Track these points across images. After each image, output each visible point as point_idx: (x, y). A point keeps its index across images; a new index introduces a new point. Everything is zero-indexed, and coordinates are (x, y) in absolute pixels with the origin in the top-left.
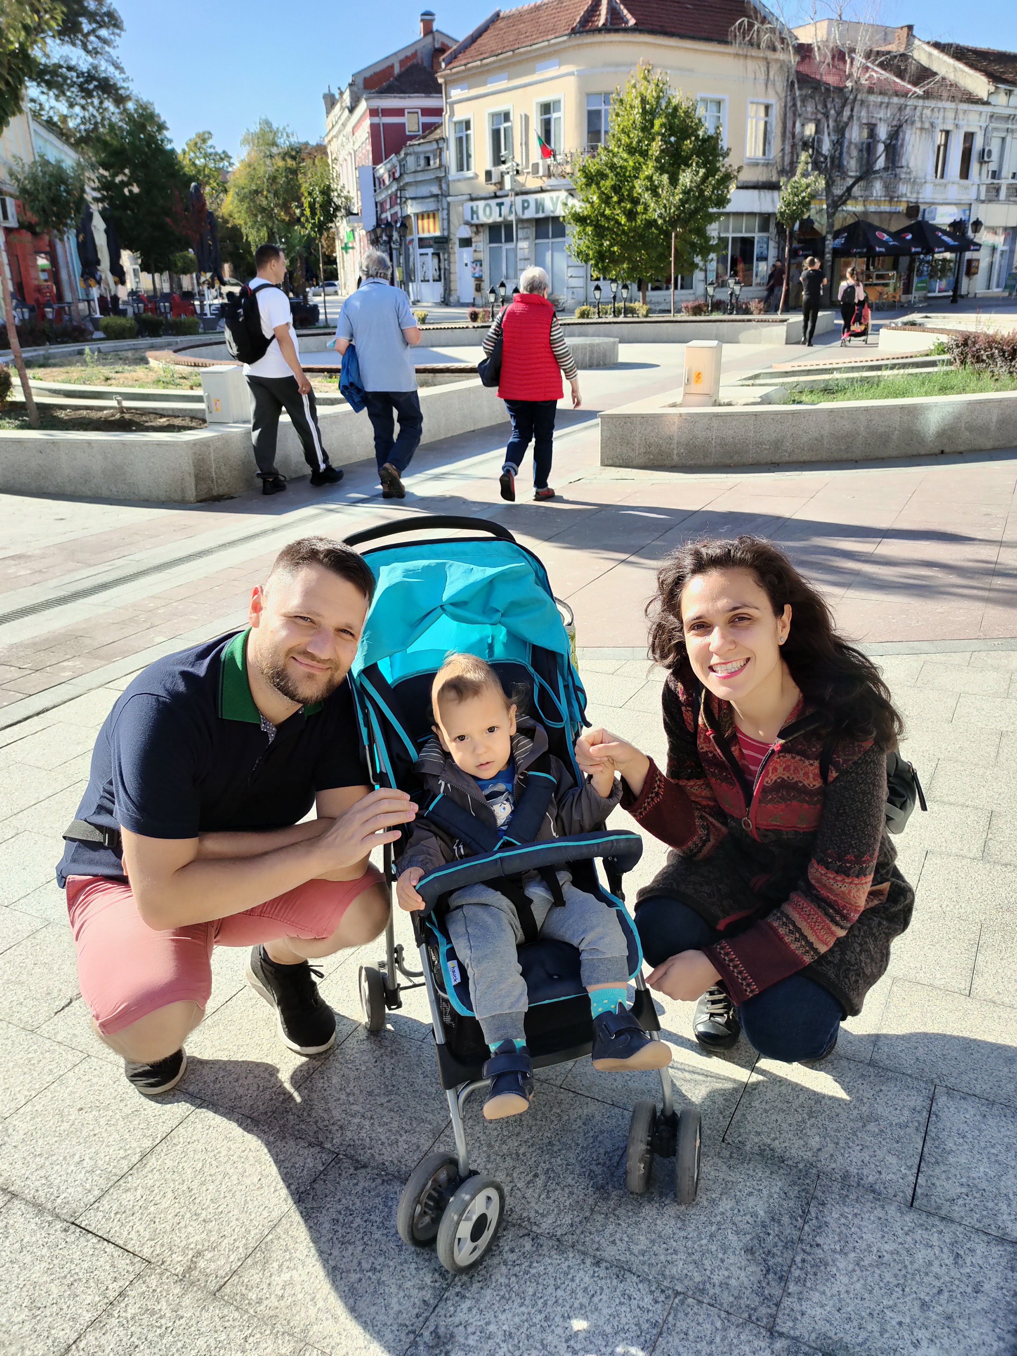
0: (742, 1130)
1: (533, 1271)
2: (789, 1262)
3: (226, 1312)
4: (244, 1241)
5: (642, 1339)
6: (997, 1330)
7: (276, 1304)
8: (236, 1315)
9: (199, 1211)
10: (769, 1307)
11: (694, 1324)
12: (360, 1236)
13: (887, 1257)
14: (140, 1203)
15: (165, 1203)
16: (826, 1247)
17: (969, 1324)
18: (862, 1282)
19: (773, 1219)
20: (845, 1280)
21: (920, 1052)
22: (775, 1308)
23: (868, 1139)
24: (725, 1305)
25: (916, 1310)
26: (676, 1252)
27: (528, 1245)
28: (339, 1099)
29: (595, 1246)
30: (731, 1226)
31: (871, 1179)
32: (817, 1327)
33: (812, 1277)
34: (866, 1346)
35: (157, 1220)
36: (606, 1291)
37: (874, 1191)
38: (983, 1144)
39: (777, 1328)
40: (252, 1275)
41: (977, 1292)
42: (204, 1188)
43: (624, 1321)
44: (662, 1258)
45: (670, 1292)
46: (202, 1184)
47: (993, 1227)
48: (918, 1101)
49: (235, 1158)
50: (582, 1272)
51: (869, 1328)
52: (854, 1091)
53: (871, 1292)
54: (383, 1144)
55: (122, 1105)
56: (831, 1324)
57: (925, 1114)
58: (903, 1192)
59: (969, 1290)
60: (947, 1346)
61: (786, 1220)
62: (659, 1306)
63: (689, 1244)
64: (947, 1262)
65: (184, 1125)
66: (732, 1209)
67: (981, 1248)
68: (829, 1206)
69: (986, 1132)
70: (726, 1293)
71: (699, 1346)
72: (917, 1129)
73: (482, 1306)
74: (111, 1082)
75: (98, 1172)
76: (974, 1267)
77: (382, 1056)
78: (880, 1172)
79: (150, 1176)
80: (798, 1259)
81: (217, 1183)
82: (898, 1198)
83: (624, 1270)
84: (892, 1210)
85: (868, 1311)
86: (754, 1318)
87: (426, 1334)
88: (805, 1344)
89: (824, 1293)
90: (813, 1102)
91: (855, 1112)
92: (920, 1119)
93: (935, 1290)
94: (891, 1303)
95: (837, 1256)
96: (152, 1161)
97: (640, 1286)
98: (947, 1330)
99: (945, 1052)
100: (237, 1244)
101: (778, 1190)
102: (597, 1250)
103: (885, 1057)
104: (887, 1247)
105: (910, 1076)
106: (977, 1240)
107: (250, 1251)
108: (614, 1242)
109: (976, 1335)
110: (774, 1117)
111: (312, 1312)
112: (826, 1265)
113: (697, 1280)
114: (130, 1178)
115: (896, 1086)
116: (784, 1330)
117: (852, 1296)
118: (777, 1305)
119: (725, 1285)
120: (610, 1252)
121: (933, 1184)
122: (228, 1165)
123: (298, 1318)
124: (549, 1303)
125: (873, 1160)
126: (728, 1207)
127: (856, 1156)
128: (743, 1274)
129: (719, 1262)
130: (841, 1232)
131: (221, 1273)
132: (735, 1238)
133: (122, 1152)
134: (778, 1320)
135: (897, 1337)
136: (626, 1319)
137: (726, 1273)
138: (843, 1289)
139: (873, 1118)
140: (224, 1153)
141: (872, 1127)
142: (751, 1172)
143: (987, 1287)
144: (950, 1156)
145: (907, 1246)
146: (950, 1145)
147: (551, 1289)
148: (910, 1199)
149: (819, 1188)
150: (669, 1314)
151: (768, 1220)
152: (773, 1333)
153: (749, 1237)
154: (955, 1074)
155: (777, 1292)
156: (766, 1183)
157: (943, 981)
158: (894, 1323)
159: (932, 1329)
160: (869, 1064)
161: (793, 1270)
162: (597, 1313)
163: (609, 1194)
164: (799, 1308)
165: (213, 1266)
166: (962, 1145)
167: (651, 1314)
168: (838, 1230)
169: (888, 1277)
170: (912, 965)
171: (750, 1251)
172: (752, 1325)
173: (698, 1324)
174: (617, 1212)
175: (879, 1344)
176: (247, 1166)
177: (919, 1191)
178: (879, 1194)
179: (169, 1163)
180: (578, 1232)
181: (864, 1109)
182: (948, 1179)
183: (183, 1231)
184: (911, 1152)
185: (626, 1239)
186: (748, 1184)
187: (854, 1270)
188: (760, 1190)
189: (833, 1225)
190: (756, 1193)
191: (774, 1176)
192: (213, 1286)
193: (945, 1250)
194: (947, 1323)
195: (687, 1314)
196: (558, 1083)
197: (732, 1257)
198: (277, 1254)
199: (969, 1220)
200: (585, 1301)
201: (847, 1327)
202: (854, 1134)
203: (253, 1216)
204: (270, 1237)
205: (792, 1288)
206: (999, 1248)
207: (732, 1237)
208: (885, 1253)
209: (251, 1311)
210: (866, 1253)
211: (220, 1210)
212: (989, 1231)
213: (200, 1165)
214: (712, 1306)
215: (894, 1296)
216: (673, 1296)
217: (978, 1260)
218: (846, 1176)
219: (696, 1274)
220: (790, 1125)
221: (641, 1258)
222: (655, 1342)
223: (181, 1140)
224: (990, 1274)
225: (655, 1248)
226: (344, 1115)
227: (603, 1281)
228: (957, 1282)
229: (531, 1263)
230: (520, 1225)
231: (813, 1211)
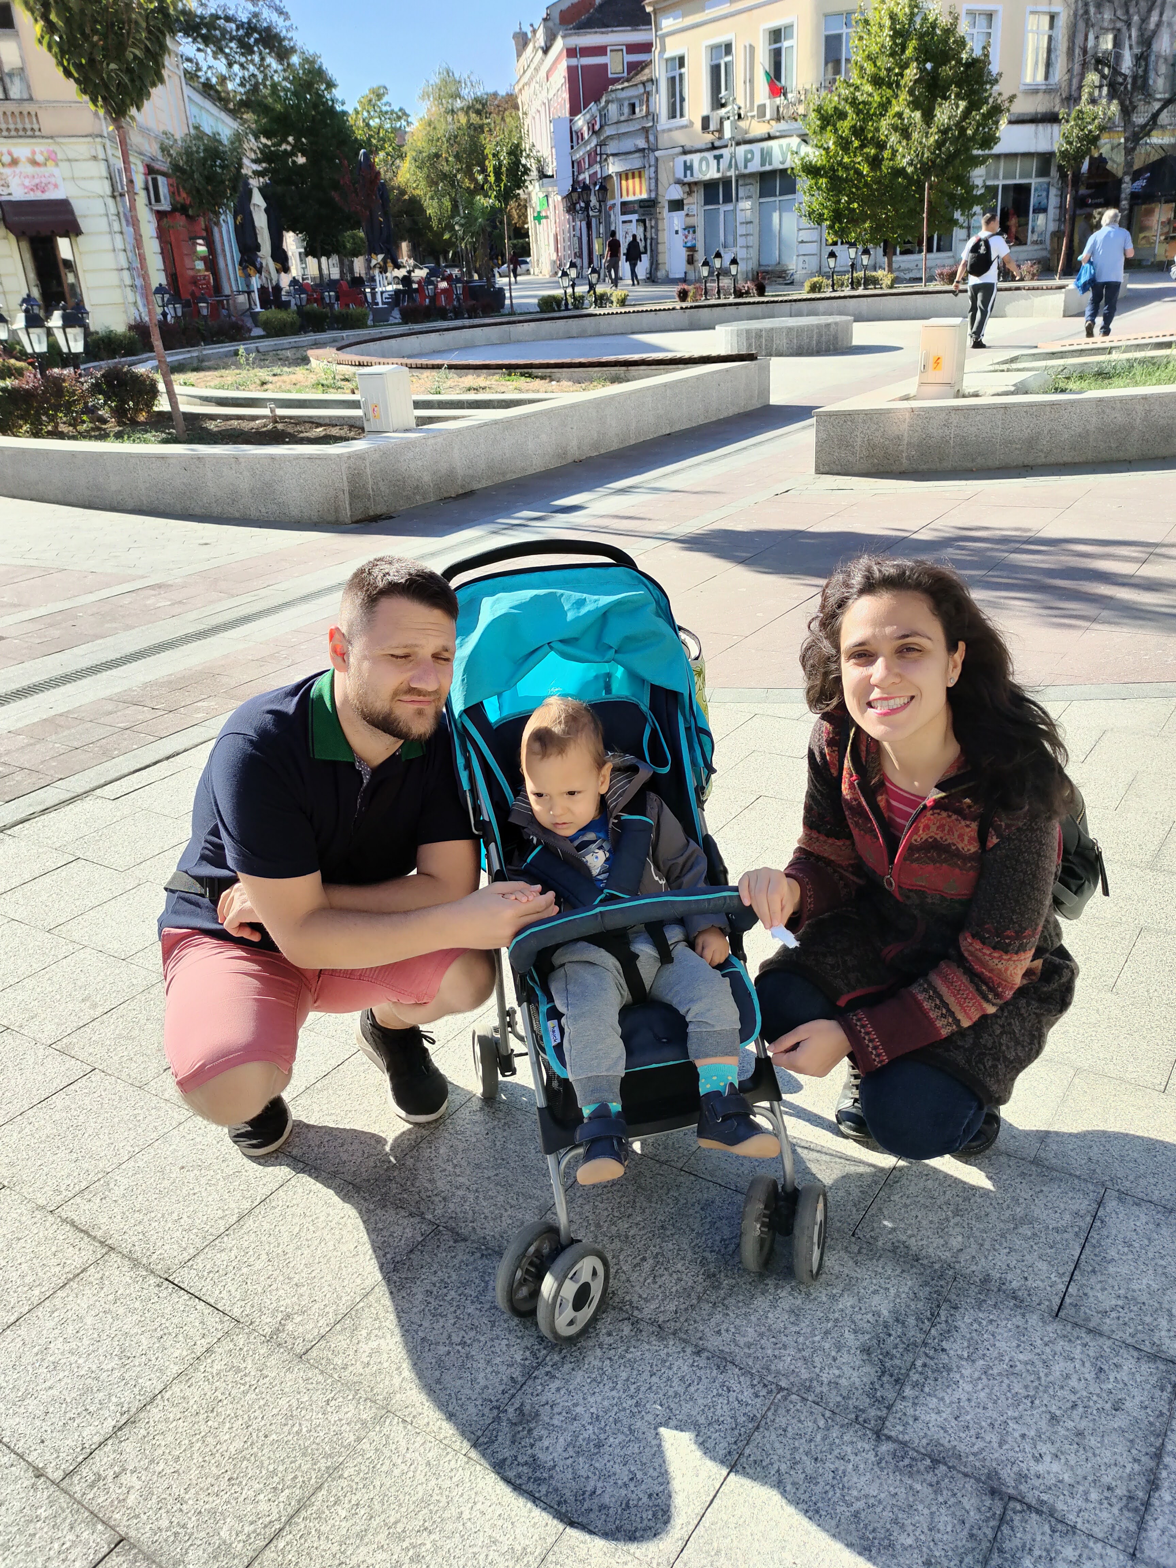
0: (875, 1225)
1: (629, 1356)
2: (908, 1365)
3: (310, 1375)
4: (334, 1307)
5: (736, 1432)
6: (1134, 1451)
7: (361, 1371)
8: (320, 1378)
9: (292, 1275)
10: (879, 1409)
11: (795, 1421)
12: (452, 1309)
13: (1020, 1367)
14: (234, 1264)
15: (258, 1265)
16: (952, 1353)
17: (1102, 1442)
18: (987, 1390)
19: (897, 1320)
20: (969, 1388)
21: (1095, 1152)
22: (885, 1411)
23: (1018, 1242)
24: (831, 1405)
25: (1043, 1424)
26: (785, 1347)
27: (627, 1329)
28: (445, 1170)
29: (699, 1335)
30: (849, 1323)
31: (1015, 1285)
32: (929, 1433)
33: (932, 1383)
34: (981, 1457)
35: (249, 1281)
36: (704, 1380)
37: (1015, 1298)
38: (1150, 1255)
39: (886, 1431)
40: (340, 1341)
41: (1116, 1410)
42: (299, 1252)
43: (719, 1412)
44: (769, 1352)
45: (773, 1387)
46: (298, 1248)
47: (1147, 1343)
48: (1083, 1204)
49: (333, 1224)
50: (681, 1360)
51: (988, 1439)
52: (1011, 1190)
53: (995, 1402)
54: (486, 1218)
55: (225, 1164)
56: (946, 1432)
57: (1089, 1219)
58: (1050, 1300)
59: (1108, 1406)
60: (1072, 1463)
61: (912, 1321)
62: (759, 1400)
63: (801, 1340)
64: (1087, 1376)
65: (284, 1188)
66: (853, 1307)
67: (1129, 1364)
68: (962, 1310)
69: (1157, 1242)
70: (834, 1392)
71: (797, 1444)
72: (1077, 1234)
73: (571, 1387)
74: (215, 1142)
75: (195, 1231)
76: (1118, 1382)
77: (494, 1128)
78: (1026, 1279)
79: (246, 1237)
80: (919, 1363)
81: (313, 1248)
82: (1043, 1307)
83: (726, 1361)
84: (1034, 1319)
85: (989, 1421)
86: (861, 1419)
87: (511, 1410)
88: (913, 1449)
89: (942, 1399)
90: (960, 1200)
91: (1008, 1213)
92: (1082, 1224)
93: (1069, 1405)
94: (1016, 1414)
95: (964, 1363)
96: (249, 1223)
97: (742, 1379)
98: (1076, 1446)
99: (1124, 1153)
100: (327, 1310)
101: (907, 1290)
102: (700, 1339)
103: (1052, 1155)
104: (1021, 1357)
105: (1079, 1177)
106: (1125, 1356)
107: (340, 1317)
108: (719, 1332)
109: (1108, 1454)
110: (914, 1213)
111: (397, 1381)
112: (949, 1370)
113: (803, 1377)
114: (226, 1238)
115: (1059, 1187)
116: (893, 1434)
117: (973, 1404)
118: (889, 1408)
119: (834, 1384)
120: (714, 1342)
121: (1085, 1294)
122: (326, 1232)
123: (382, 1386)
124: (642, 1389)
125: (1019, 1264)
126: (849, 1304)
127: (1001, 1259)
128: (855, 1374)
129: (830, 1361)
130: (972, 1338)
131: (309, 1337)
132: (852, 1336)
133: (220, 1212)
134: (887, 1424)
135: (1017, 1449)
136: (722, 1409)
137: (837, 1372)
138: (964, 1397)
139: (1027, 1220)
140: (322, 1219)
141: (1026, 1230)
142: (880, 1270)
143: (1128, 1404)
144: (1110, 1266)
145: (1044, 1357)
146: (1112, 1253)
147: (646, 1375)
148: (1056, 1308)
149: (953, 1291)
150: (769, 1409)
151: (891, 1321)
152: (879, 1435)
153: (867, 1337)
154: (1131, 1178)
155: (891, 1395)
156: (894, 1282)
157: (1134, 1075)
158: (1016, 1435)
159: (1058, 1445)
160: (1032, 1162)
161: (911, 1374)
162: (691, 1403)
163: (721, 1283)
164: (912, 1413)
165: (301, 1329)
166: (1124, 1254)
167: (749, 1408)
168: (968, 1336)
169: (1017, 1388)
170: (1101, 1056)
171: (866, 1350)
172: (857, 1426)
173: (800, 1421)
174: (726, 1302)
175: (996, 1455)
176: (344, 1233)
177: (1068, 1300)
178: (1022, 1301)
179: (266, 1226)
180: (682, 1319)
181: (1018, 1210)
182: (1104, 1289)
183: (274, 1293)
184: (1066, 1259)
185: (733, 1330)
186: (874, 1281)
187: (980, 1379)
188: (887, 1289)
189: (964, 1330)
190: (882, 1291)
191: (905, 1275)
192: (299, 1349)
193: (1088, 1364)
194: (1076, 1439)
195: (788, 1411)
196: (680, 1165)
197: (846, 1356)
198: (367, 1322)
199: (1121, 1334)
200: (681, 1390)
201: (963, 1435)
202: (1003, 1236)
203: (346, 1282)
204: (361, 1304)
205: (908, 1392)
206: (1151, 1365)
207: (849, 1336)
208: (1018, 1363)
209: (336, 1376)
210: (996, 1362)
211: (313, 1274)
212: (1142, 1347)
213: (297, 1229)
214: (817, 1404)
215: (1020, 1408)
216: (775, 1391)
217: (1123, 1375)
218: (987, 1279)
219: (803, 1371)
220: (931, 1222)
221: (746, 1350)
222: (750, 1437)
223: (280, 1203)
224: (1135, 1392)
225: (763, 1342)
226: (448, 1187)
227: (703, 1371)
228: (1095, 1398)
229: (628, 1347)
230: (621, 1309)
231: (943, 1314)
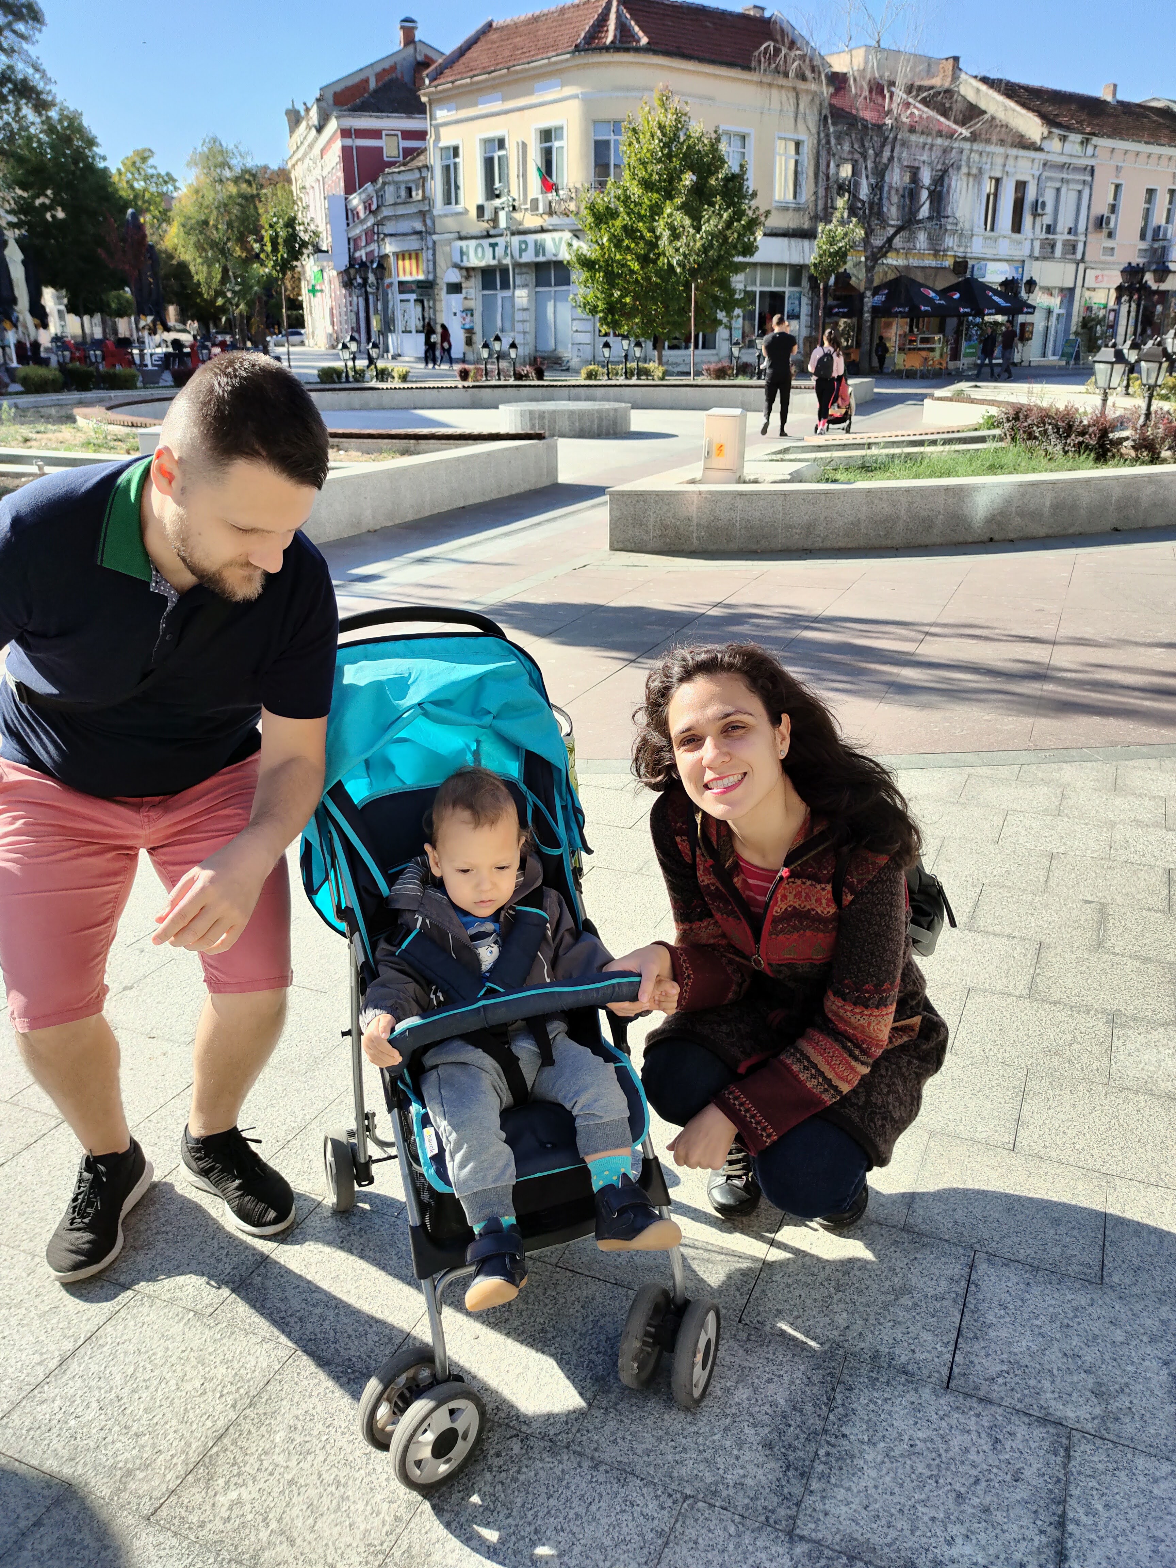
0: (761, 1309)
1: (522, 1477)
2: (811, 1455)
3: (161, 1540)
4: (183, 1457)
5: (646, 1551)
6: (1039, 1523)
7: (222, 1527)
8: (174, 1542)
9: (130, 1423)
10: (789, 1507)
11: (704, 1531)
12: (320, 1445)
13: (920, 1446)
14: (58, 1417)
15: (89, 1415)
16: (852, 1437)
17: (1008, 1517)
18: (892, 1474)
19: (794, 1408)
20: (873, 1473)
21: (959, 1215)
22: (795, 1508)
23: (902, 1314)
24: (739, 1508)
25: (951, 1504)
26: (685, 1450)
27: (516, 1447)
28: (298, 1287)
29: (594, 1445)
30: (747, 1417)
31: (904, 1359)
32: (841, 1528)
33: (837, 1472)
34: (895, 1547)
35: (79, 1436)
36: (606, 1498)
37: (906, 1373)
38: (1026, 1316)
39: (798, 1531)
40: (194, 1495)
41: (1016, 1481)
42: (136, 1396)
43: (625, 1530)
44: (670, 1457)
45: (678, 1495)
46: (134, 1391)
47: (1035, 1407)
48: (956, 1269)
49: (173, 1360)
50: (578, 1477)
51: (899, 1527)
52: (886, 1260)
53: (901, 1486)
54: (349, 1337)
55: (39, 1300)
56: (857, 1524)
57: (963, 1284)
58: (938, 1372)
59: (1008, 1478)
60: (983, 1542)
61: (809, 1408)
62: (665, 1512)
63: (701, 1440)
64: (985, 1448)
65: (113, 1322)
66: (749, 1399)
67: (1021, 1431)
68: (856, 1391)
69: (1029, 1302)
70: (741, 1494)
71: (710, 1556)
72: (955, 1301)
73: (462, 1520)
74: (24, 1275)
75: (8, 1382)
76: (1014, 1451)
77: (349, 1235)
78: (913, 1351)
79: (71, 1383)
80: (822, 1452)
81: (152, 1389)
82: (933, 1379)
83: (626, 1473)
84: (926, 1393)
85: (898, 1507)
86: (771, 1521)
87: (398, 1553)
88: (828, 1547)
89: (849, 1489)
90: (840, 1274)
91: (887, 1284)
92: (957, 1289)
93: (972, 1480)
94: (923, 1497)
95: (866, 1447)
96: (74, 1366)
97: (645, 1490)
98: (984, 1524)
99: (986, 1214)
100: (175, 1460)
101: (800, 1375)
102: (596, 1450)
103: (920, 1220)
104: (920, 1434)
105: (947, 1241)
106: (1017, 1423)
107: (191, 1466)
108: (615, 1442)
109: (1016, 1528)
110: (797, 1293)
111: (264, 1535)
112: (853, 1457)
113: (708, 1481)
114: (46, 1387)
115: (932, 1253)
116: (805, 1533)
117: (880, 1491)
118: (798, 1504)
119: (740, 1485)
120: (610, 1453)
121: (972, 1362)
122: (166, 1369)
123: (247, 1542)
124: (541, 1514)
125: (906, 1337)
126: (745, 1396)
127: (887, 1333)
128: (760, 1472)
129: (733, 1460)
130: (870, 1420)
131: (156, 1494)
132: (753, 1431)
133: (37, 1356)
134: (799, 1522)
135: (929, 1534)
136: (629, 1528)
137: (741, 1472)
138: (870, 1484)
139: (906, 1290)
140: (160, 1355)
141: (906, 1301)
142: (771, 1356)
143: (1027, 1473)
144: (990, 1330)
145: (941, 1432)
146: (990, 1318)
147: (542, 1499)
148: (945, 1379)
149: (845, 1371)
150: (677, 1521)
151: (789, 1410)
152: (792, 1536)
153: (767, 1430)
154: (996, 1238)
155: (797, 1490)
156: (787, 1368)
157: (984, 1135)
158: (926, 1519)
159: (967, 1525)
160: (902, 1230)
161: (816, 1465)
162: (594, 1524)
163: (611, 1387)
164: (822, 1507)
165: (146, 1487)
166: (1001, 1317)
167: (656, 1522)
168: (866, 1418)
169: (921, 1468)
170: (951, 1117)
171: (768, 1445)
172: (769, 1529)
173: (710, 1531)
174: (618, 1407)
175: (910, 1544)
176: (187, 1369)
177: (956, 1370)
178: (913, 1375)
179: (94, 1368)
180: (574, 1430)
181: (897, 1280)
182: (987, 1355)
183: (110, 1447)
184: (948, 1326)
185: (629, 1438)
186: (767, 1369)
187: (883, 1462)
188: (780, 1376)
189: (861, 1412)
190: (776, 1379)
191: (796, 1359)
192: (146, 1510)
193: (983, 1435)
194: (984, 1516)
195: (696, 1520)
196: (554, 1261)
197: (748, 1453)
198: (223, 1469)
199: (1009, 1400)
200: (581, 1510)
201: (875, 1526)
202: (886, 1308)
203: (195, 1426)
204: (215, 1449)
205: (815, 1485)
206: (1041, 1429)
207: (749, 1431)
208: (918, 1442)
209: (192, 1537)
210: (897, 1443)
211: (155, 1420)
212: (1031, 1412)
213: (132, 1369)
214: (725, 1509)
215: (926, 1489)
216: (681, 1500)
217: (1018, 1444)
218: (876, 1356)
219: (707, 1474)
220: (815, 1300)
221: (645, 1458)
222: (660, 1555)
223: (109, 1340)
224: (1031, 1459)
225: (661, 1446)
226: (304, 1305)
227: (603, 1486)
228: (995, 1470)
229: (520, 1467)
230: (507, 1425)
231: (839, 1397)
